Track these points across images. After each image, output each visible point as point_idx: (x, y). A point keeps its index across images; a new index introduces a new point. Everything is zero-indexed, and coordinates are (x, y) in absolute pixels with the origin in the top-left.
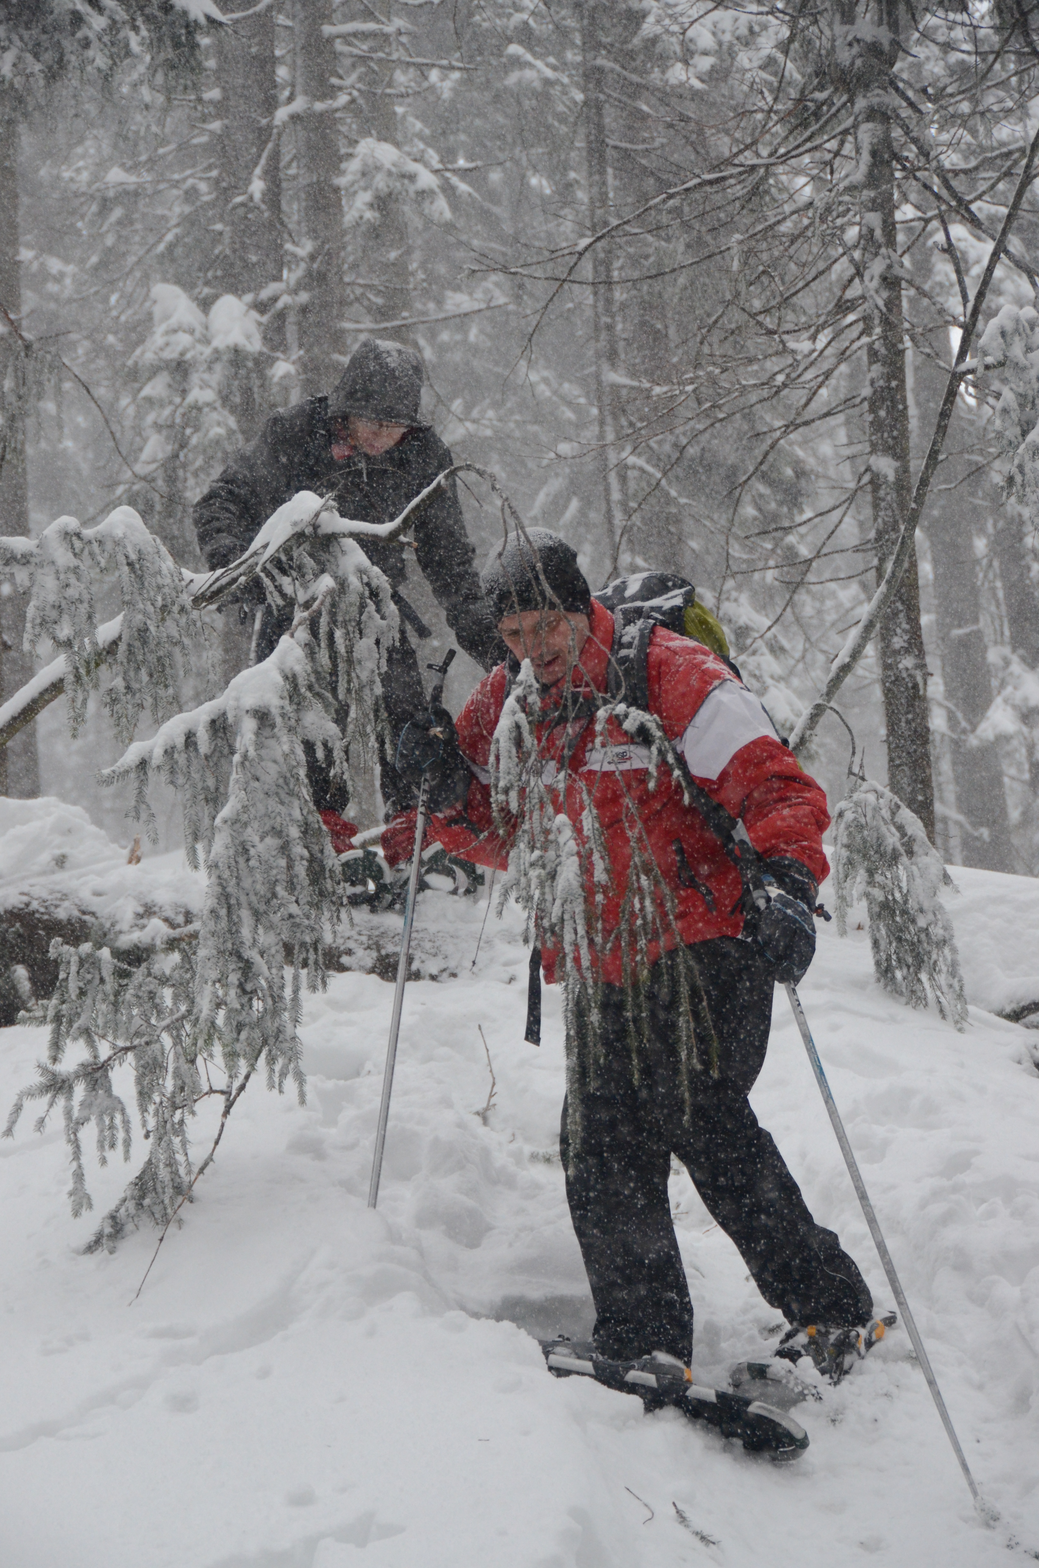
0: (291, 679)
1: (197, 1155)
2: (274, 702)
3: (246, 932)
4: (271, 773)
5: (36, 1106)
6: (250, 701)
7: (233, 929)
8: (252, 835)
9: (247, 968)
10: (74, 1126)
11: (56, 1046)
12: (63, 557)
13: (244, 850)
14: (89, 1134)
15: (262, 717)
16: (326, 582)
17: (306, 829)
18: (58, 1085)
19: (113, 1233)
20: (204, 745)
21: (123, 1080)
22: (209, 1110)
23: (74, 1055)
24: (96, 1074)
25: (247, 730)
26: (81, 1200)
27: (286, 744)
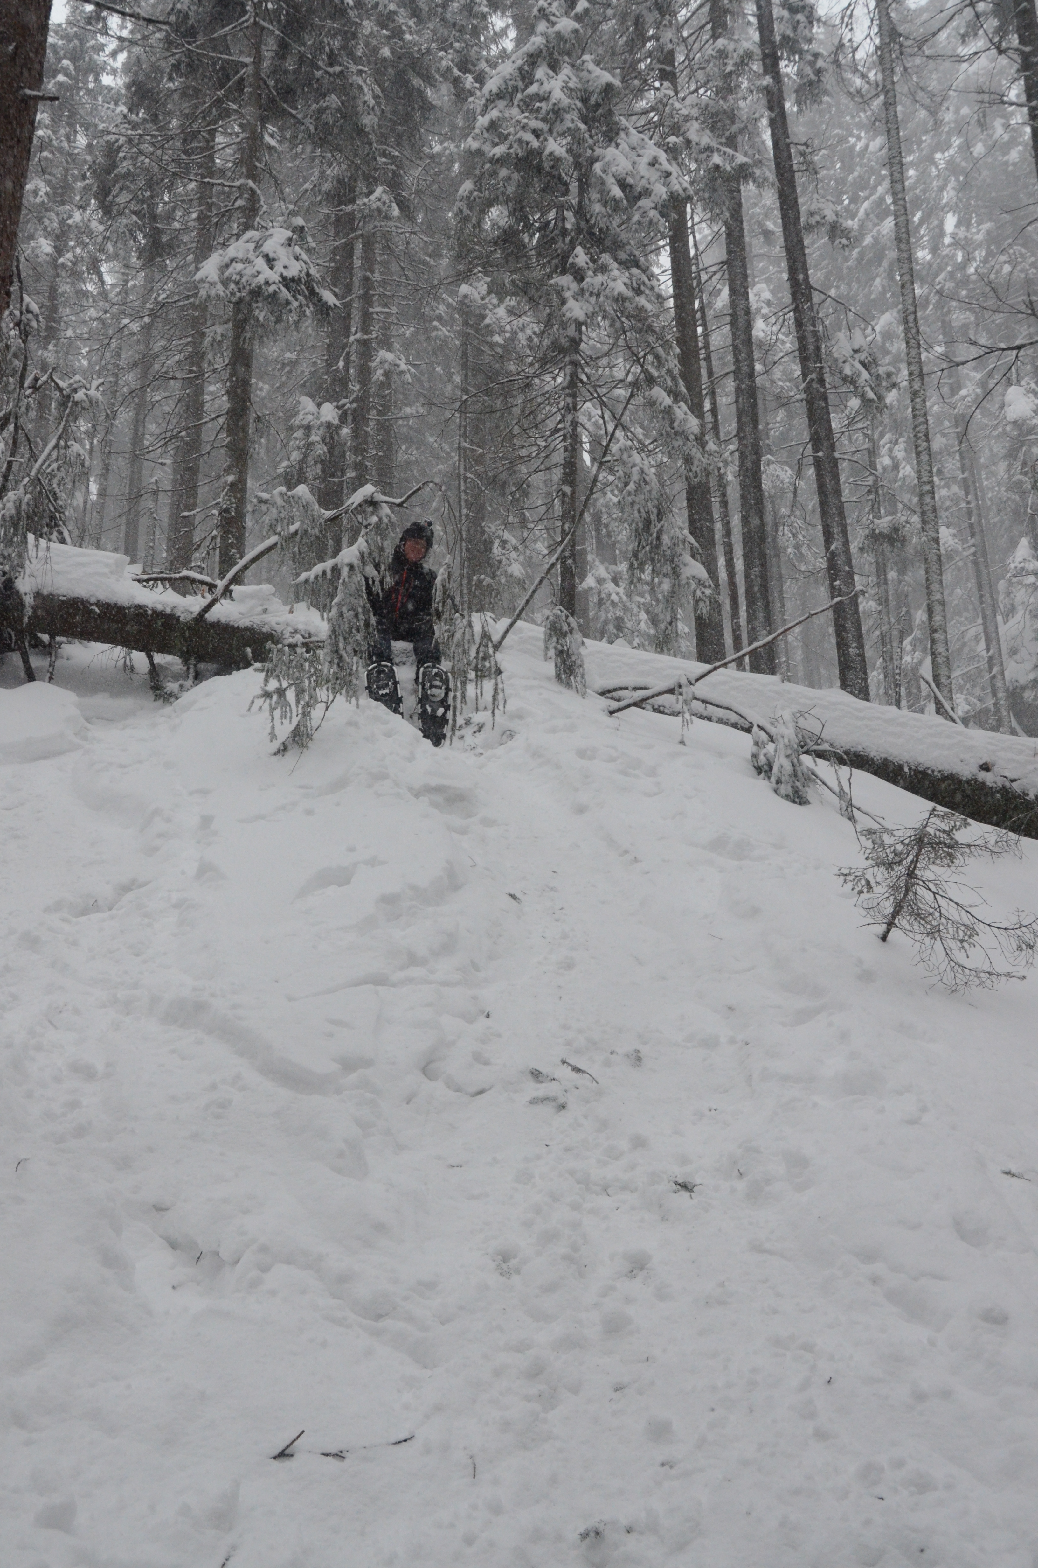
0: (362, 554)
1: (315, 724)
2: (356, 562)
3: (341, 645)
4: (352, 587)
5: (259, 702)
6: (347, 561)
7: (336, 644)
8: (344, 609)
9: (341, 658)
10: (272, 710)
11: (266, 681)
12: (280, 501)
13: (341, 615)
14: (277, 713)
15: (351, 567)
16: (374, 519)
18: (267, 695)
19: (284, 749)
20: (329, 575)
21: (291, 695)
22: (320, 707)
23: (273, 685)
24: (281, 692)
25: (345, 571)
26: (273, 736)
27: (359, 578)
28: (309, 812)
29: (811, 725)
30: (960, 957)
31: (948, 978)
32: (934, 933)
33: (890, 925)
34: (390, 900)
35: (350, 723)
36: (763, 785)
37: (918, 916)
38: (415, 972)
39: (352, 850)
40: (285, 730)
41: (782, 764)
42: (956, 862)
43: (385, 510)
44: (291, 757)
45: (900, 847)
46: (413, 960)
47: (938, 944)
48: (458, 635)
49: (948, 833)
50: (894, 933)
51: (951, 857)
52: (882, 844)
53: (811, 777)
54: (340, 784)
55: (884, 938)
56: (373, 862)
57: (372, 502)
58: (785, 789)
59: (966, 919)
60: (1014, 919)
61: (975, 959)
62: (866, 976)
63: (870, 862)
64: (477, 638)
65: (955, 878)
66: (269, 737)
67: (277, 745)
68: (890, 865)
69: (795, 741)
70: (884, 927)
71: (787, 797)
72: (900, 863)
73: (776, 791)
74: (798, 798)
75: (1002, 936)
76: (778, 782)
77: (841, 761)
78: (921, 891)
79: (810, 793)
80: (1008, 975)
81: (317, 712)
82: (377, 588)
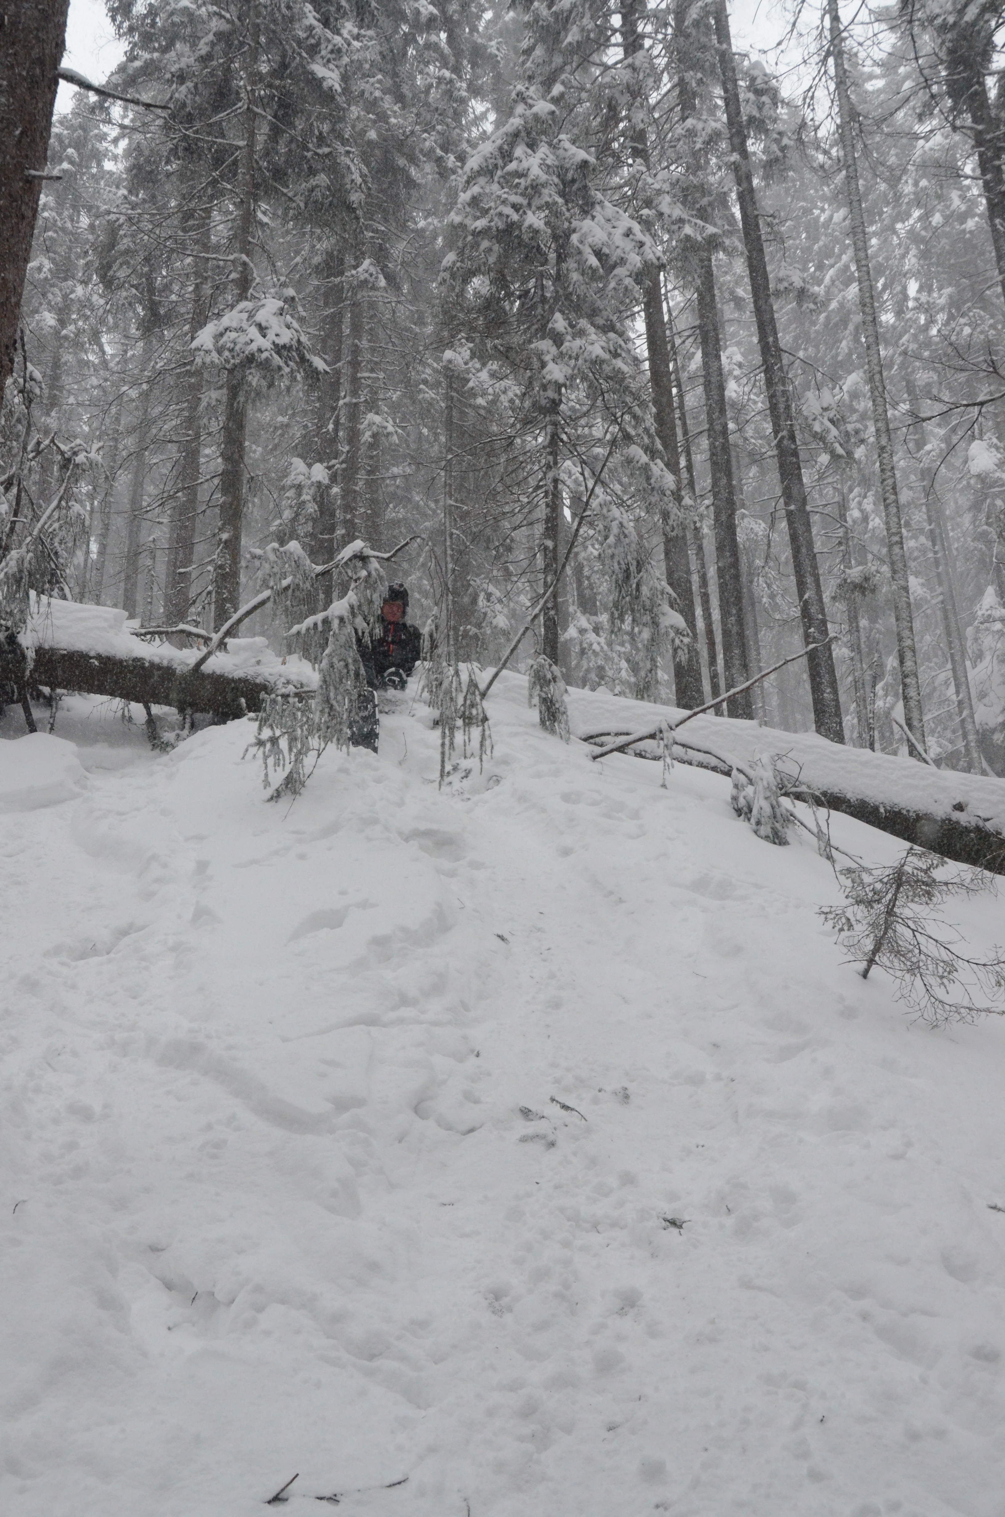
0: (352, 607)
1: (307, 771)
2: (346, 614)
3: (332, 695)
4: (342, 639)
5: (253, 750)
6: (337, 613)
7: (327, 694)
8: (335, 660)
9: (331, 707)
10: (266, 757)
11: (260, 729)
12: (272, 557)
13: (332, 666)
14: (271, 761)
15: (341, 619)
16: (364, 573)
17: (355, 661)
18: (260, 743)
19: (276, 796)
20: (320, 628)
21: (283, 743)
22: (312, 756)
23: (266, 733)
24: (274, 740)
25: (335, 624)
26: (267, 783)
27: (349, 629)
28: (302, 857)
29: (789, 768)
30: (940, 992)
31: (929, 1014)
32: (914, 969)
33: (871, 962)
34: (380, 942)
35: (341, 770)
36: (743, 827)
37: (898, 953)
38: (406, 1012)
39: (343, 893)
40: (278, 777)
41: (761, 805)
42: (934, 899)
43: (374, 564)
44: (284, 802)
45: (878, 886)
46: (405, 1001)
47: (918, 981)
48: (445, 684)
49: (926, 871)
50: (875, 970)
51: (929, 895)
52: (862, 882)
53: (790, 818)
54: (331, 830)
55: (865, 975)
56: (364, 905)
57: (362, 558)
58: (765, 830)
59: (945, 955)
60: (992, 955)
61: (954, 995)
62: (849, 1013)
63: (850, 900)
64: (464, 688)
65: (934, 915)
66: (262, 786)
67: (270, 791)
68: (869, 904)
69: (773, 783)
70: (864, 964)
71: (767, 838)
72: (879, 901)
73: (755, 832)
74: (777, 839)
75: (981, 972)
76: (758, 823)
77: (819, 803)
78: (900, 928)
79: (789, 833)
80: (988, 1010)
81: (309, 760)
82: (367, 639)
